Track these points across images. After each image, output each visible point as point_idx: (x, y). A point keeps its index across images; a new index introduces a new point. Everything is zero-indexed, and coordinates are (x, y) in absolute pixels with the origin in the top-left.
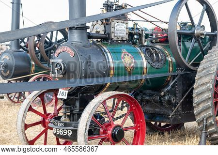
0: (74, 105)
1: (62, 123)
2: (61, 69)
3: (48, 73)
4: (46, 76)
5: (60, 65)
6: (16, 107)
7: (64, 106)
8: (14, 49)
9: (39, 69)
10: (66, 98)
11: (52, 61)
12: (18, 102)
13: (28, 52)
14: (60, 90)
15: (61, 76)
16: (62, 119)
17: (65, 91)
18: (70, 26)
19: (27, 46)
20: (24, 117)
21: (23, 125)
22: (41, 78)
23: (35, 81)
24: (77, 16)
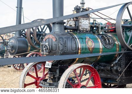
0: (56, 72)
1: (48, 83)
2: (47, 49)
3: (39, 51)
4: (37, 53)
5: (47, 46)
6: (19, 73)
7: (49, 73)
8: (17, 36)
9: (33, 48)
10: (50, 67)
11: (41, 44)
12: (20, 70)
13: (26, 38)
14: (47, 62)
15: (48, 53)
16: (48, 81)
17: (50, 63)
18: (53, 22)
19: (25, 34)
20: (24, 80)
21: (24, 85)
22: (34, 54)
23: (30, 56)
24: (58, 15)
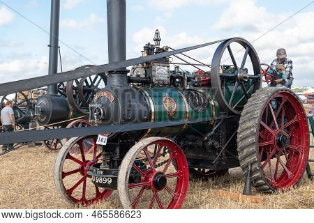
0: (114, 151)
1: (102, 170)
2: (100, 114)
3: (87, 118)
4: (85, 121)
5: (99, 110)
6: (54, 154)
7: (104, 153)
8: (51, 93)
9: (77, 113)
10: (105, 144)
11: (90, 105)
12: (55, 149)
13: (66, 96)
14: (99, 136)
15: (101, 122)
16: (102, 167)
17: (104, 137)
18: (110, 70)
19: (65, 90)
20: (61, 165)
21: (61, 174)
22: (80, 123)
23: (73, 127)
24: (116, 59)
